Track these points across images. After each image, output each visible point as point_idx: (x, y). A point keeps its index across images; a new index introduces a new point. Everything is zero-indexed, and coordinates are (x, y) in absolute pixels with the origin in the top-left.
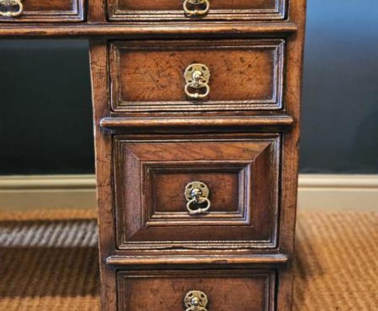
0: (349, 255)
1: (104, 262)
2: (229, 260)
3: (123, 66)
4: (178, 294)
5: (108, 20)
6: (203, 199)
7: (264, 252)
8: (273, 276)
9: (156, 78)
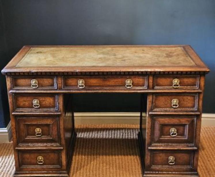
0: (212, 142)
1: (147, 148)
2: (182, 149)
3: (156, 99)
4: (167, 157)
5: (153, 89)
6: (175, 133)
7: (191, 146)
8: (193, 153)
9: (164, 102)
